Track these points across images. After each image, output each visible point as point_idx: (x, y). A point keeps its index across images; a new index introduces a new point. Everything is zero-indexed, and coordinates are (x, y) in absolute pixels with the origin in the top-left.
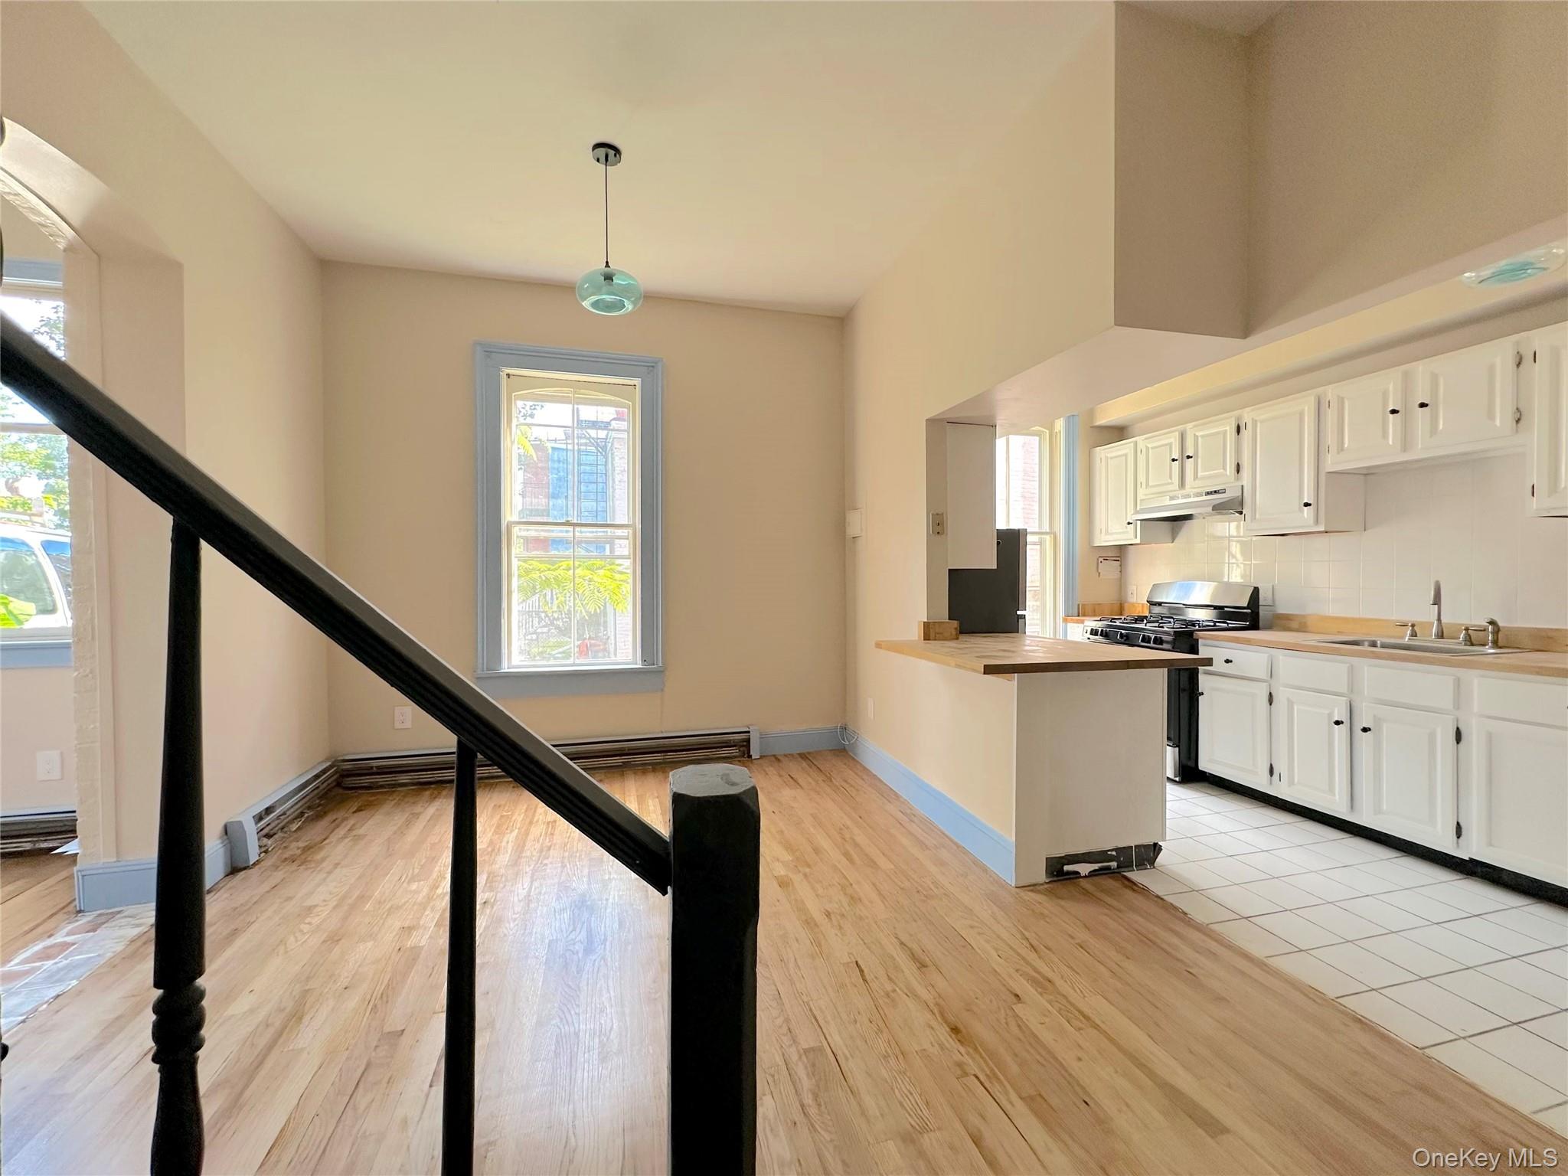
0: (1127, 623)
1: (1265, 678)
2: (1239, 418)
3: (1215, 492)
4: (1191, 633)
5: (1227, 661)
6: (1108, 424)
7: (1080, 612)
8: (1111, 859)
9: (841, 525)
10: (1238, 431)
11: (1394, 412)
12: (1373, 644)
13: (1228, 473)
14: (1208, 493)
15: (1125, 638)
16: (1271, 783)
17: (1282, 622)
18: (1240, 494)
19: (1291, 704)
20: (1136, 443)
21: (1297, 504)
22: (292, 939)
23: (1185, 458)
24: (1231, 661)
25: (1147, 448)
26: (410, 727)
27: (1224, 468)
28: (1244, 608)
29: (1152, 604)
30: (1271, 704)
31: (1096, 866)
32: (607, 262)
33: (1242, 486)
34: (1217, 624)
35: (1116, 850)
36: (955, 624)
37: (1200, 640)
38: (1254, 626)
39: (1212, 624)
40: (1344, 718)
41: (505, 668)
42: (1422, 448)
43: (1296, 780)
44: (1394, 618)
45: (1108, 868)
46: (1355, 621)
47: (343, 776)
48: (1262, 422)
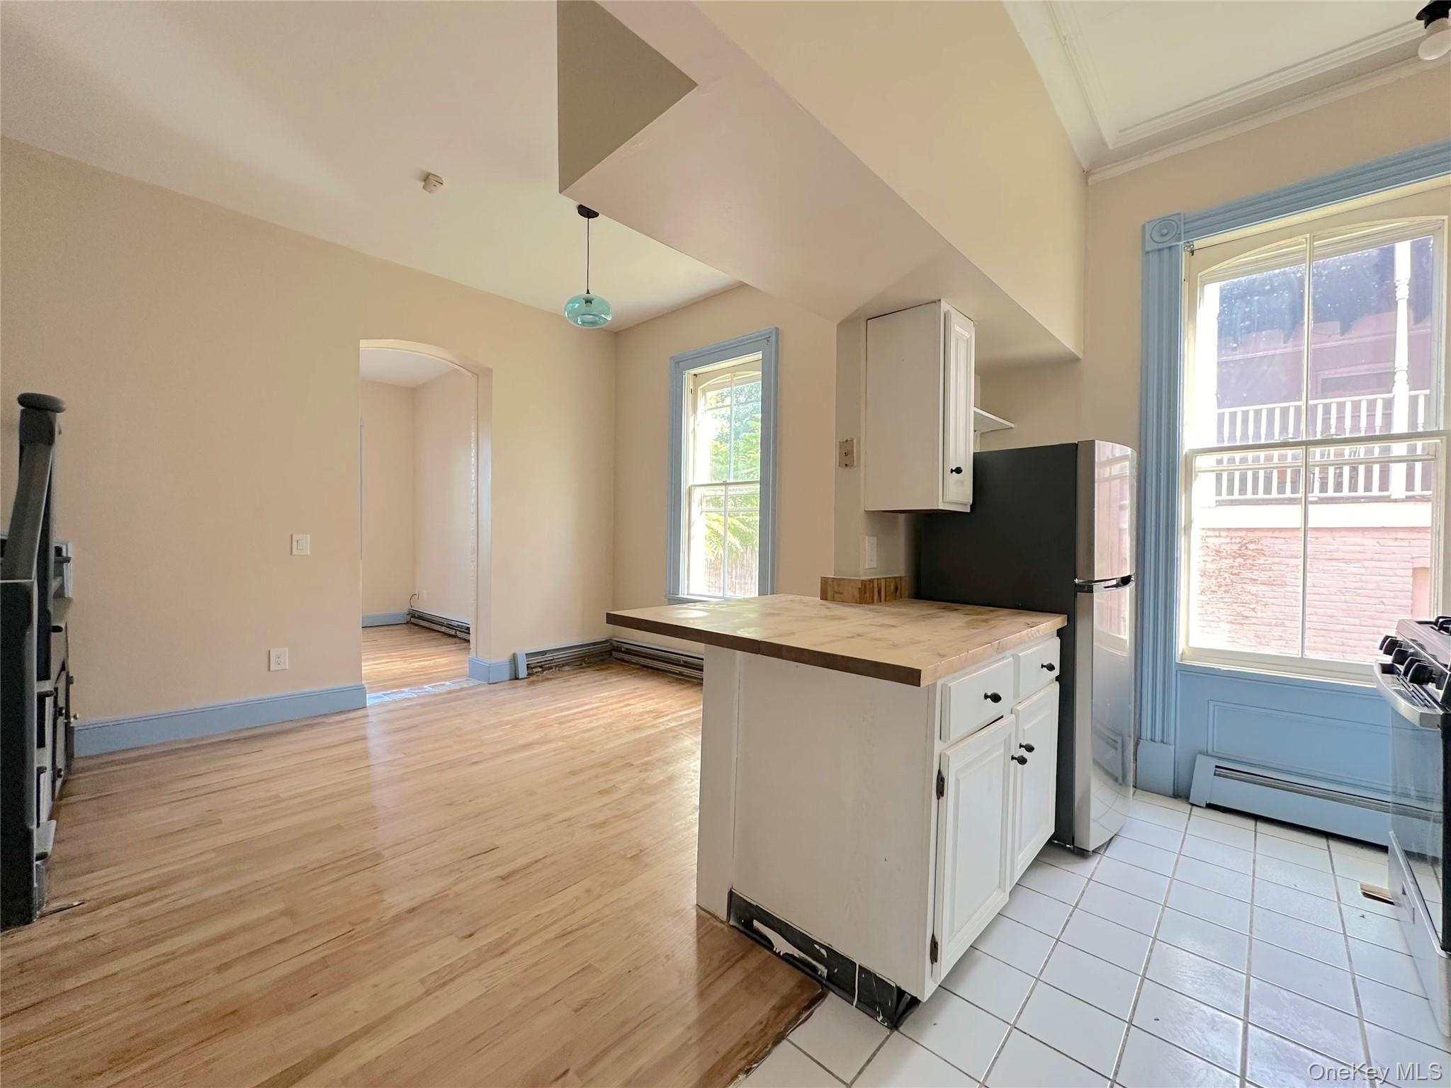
8: (818, 958)
31: (797, 953)
32: (588, 291)
45: (814, 969)
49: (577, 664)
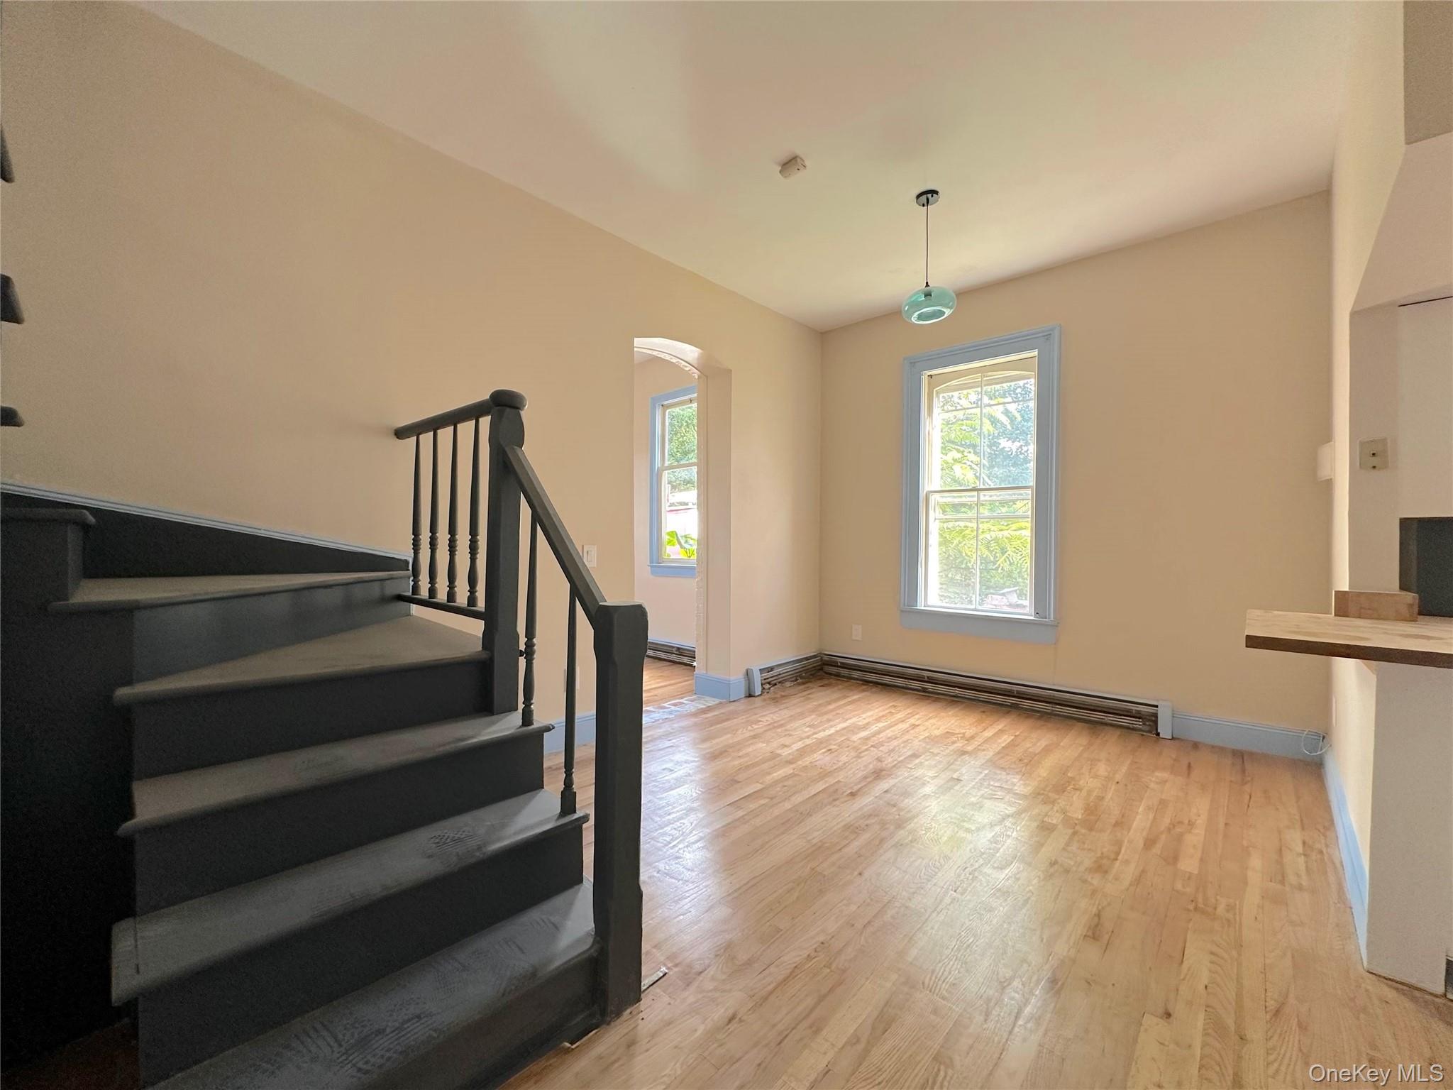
22: (741, 730)
26: (860, 639)
32: (927, 283)
41: (921, 606)
47: (824, 664)
49: (793, 679)
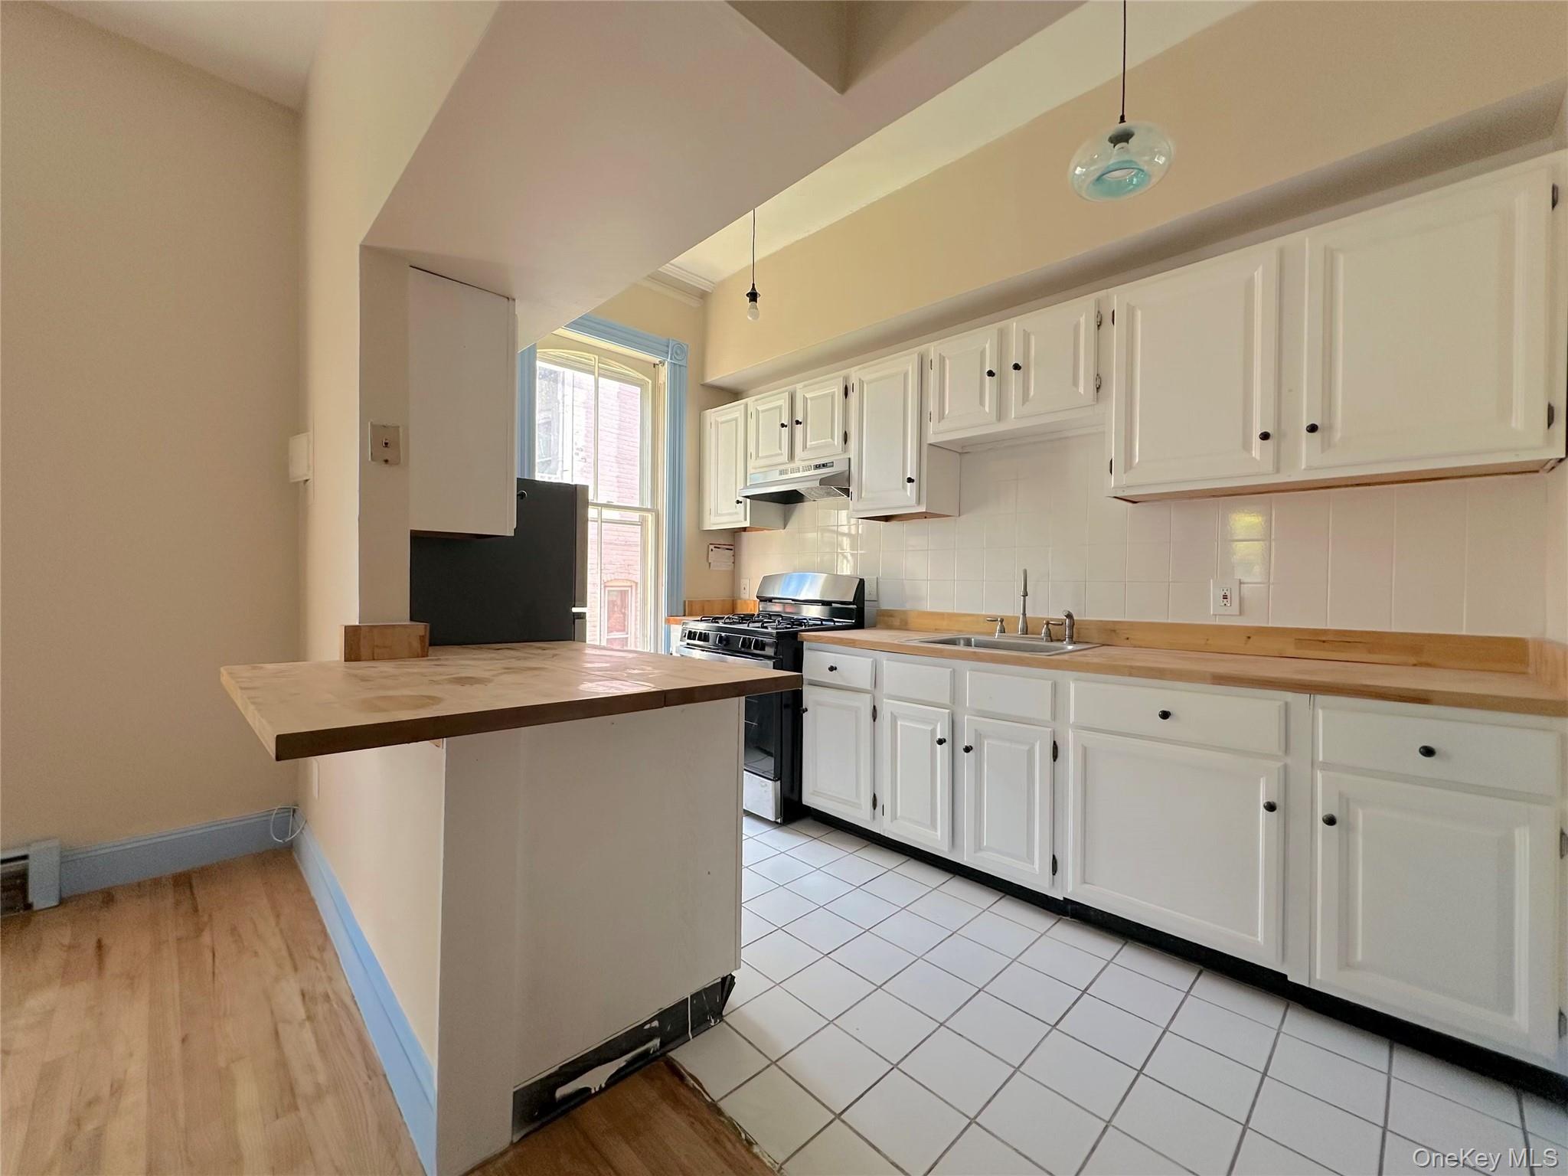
0: (730, 623)
1: (869, 688)
2: (846, 379)
3: (824, 465)
4: (796, 634)
5: (832, 669)
6: (718, 383)
7: (688, 609)
8: (650, 1035)
9: (282, 461)
10: (846, 394)
11: (991, 374)
12: (968, 643)
13: (836, 443)
14: (817, 467)
15: (724, 642)
16: (874, 818)
17: (887, 620)
18: (847, 468)
19: (894, 719)
20: (746, 406)
21: (900, 480)
23: (794, 422)
24: (836, 669)
25: (757, 411)
27: (832, 437)
28: (850, 603)
29: (763, 599)
30: (874, 720)
31: (621, 1062)
33: (849, 459)
34: (824, 623)
35: (662, 1016)
36: (421, 628)
37: (805, 643)
38: (860, 625)
39: (819, 622)
40: (947, 736)
42: (1015, 419)
43: (899, 814)
44: (984, 613)
45: (645, 1055)
46: (952, 616)
48: (870, 382)
